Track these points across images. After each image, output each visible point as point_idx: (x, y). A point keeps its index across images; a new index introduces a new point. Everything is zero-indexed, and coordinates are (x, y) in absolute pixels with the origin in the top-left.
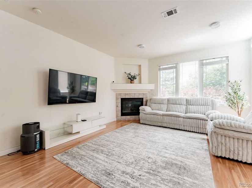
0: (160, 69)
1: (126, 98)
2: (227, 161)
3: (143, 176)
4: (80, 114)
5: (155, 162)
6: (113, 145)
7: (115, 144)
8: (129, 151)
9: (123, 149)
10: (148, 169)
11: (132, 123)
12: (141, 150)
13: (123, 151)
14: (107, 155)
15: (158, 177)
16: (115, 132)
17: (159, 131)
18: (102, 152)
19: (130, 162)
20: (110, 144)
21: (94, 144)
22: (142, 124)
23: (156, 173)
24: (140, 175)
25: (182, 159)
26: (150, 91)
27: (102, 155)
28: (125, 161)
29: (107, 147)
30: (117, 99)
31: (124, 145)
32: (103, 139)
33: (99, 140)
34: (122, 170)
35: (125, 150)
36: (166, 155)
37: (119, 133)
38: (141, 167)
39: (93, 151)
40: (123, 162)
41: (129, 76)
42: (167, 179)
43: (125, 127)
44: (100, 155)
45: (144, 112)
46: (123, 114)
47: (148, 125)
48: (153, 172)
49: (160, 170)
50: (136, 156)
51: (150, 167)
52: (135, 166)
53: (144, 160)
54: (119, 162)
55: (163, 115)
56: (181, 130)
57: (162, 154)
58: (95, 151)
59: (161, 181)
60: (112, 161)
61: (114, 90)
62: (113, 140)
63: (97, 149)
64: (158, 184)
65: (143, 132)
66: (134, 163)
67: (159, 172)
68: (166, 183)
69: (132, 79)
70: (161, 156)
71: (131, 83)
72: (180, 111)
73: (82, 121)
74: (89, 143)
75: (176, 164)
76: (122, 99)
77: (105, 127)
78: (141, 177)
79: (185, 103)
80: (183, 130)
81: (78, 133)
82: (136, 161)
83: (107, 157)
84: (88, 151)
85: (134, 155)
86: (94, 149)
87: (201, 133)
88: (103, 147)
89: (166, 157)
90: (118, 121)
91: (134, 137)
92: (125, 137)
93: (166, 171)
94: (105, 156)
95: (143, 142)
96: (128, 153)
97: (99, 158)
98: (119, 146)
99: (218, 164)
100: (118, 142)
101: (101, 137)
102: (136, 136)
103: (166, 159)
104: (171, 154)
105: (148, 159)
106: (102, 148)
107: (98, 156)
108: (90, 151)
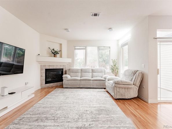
0: (75, 49)
1: (50, 68)
2: (120, 100)
3: (92, 125)
4: (6, 87)
5: (92, 112)
6: (53, 110)
7: (54, 108)
8: (69, 110)
9: (64, 110)
10: (91, 119)
11: (56, 89)
12: (77, 107)
13: (65, 112)
14: (54, 120)
15: (100, 121)
16: (46, 98)
17: (79, 91)
18: (47, 119)
19: (76, 119)
20: (50, 110)
21: (33, 114)
22: (65, 88)
23: (97, 119)
24: (90, 125)
25: (104, 106)
26: (68, 63)
27: (49, 121)
28: (72, 119)
29: (49, 113)
30: (41, 69)
31: (63, 107)
32: (40, 108)
33: (35, 109)
34: (75, 126)
35: (66, 110)
36: (95, 106)
37: (50, 98)
38: (86, 119)
39: (37, 121)
40: (71, 120)
41: (53, 51)
42: (105, 120)
43: (52, 92)
44: (47, 122)
45: (67, 79)
46: (47, 82)
47: (70, 88)
48: (95, 120)
49: (98, 116)
50: (77, 112)
51: (91, 116)
52: (82, 120)
53: (85, 113)
54: (68, 122)
55: (80, 80)
56: (91, 88)
57: (91, 106)
58: (39, 121)
59: (104, 123)
60: (62, 123)
61: (39, 62)
62: (50, 106)
63: (40, 118)
64: (103, 125)
65: (69, 94)
66: (79, 118)
67: (98, 118)
68: (106, 123)
69: (55, 54)
70: (92, 107)
71: (54, 57)
72: (88, 76)
73: (9, 94)
74: (24, 115)
75: (103, 110)
76: (46, 70)
77: (33, 96)
78: (91, 126)
79: (91, 71)
80: (92, 88)
81: (6, 108)
82: (80, 116)
83: (55, 122)
84: (30, 123)
85: (76, 112)
86: (36, 119)
87: (101, 88)
88: (44, 114)
89: (95, 107)
90: (42, 89)
91: (66, 99)
92: (59, 101)
93: (101, 116)
94: (53, 121)
95: (75, 101)
96: (70, 112)
97: (48, 125)
98: (59, 109)
99: (119, 103)
100: (56, 106)
101: (36, 106)
102: (67, 98)
103: (96, 108)
104: (96, 104)
105: (86, 112)
106: (45, 116)
107: (45, 124)
108: (33, 122)
